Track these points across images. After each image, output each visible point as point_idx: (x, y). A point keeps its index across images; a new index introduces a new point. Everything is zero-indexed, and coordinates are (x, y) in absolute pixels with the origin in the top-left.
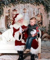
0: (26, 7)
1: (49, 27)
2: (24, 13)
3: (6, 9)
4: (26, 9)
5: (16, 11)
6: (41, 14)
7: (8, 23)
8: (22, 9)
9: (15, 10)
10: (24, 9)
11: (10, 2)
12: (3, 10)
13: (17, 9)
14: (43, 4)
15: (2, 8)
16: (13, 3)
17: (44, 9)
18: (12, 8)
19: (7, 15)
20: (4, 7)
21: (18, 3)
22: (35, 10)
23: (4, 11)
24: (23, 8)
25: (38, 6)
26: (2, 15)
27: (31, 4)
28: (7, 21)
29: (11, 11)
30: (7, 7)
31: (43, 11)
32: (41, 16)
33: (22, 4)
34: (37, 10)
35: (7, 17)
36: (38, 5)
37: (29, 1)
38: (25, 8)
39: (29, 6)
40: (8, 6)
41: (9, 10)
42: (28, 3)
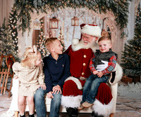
0: (79, 15)
1: (124, 58)
2: (74, 25)
3: (35, 17)
4: (79, 17)
5: (58, 21)
6: (109, 30)
7: (39, 45)
8: (70, 19)
9: (54, 19)
10: (75, 18)
11: (46, 3)
12: (29, 18)
13: (59, 18)
14: (114, 10)
15: (28, 14)
16: (51, 5)
17: (116, 20)
18: (49, 14)
19: (38, 28)
20: (32, 11)
21: (63, 5)
22: (98, 20)
23: (32, 20)
24: (73, 15)
25: (103, 13)
26: (26, 28)
27: (90, 9)
28: (36, 42)
29: (47, 21)
30: (38, 12)
31: (113, 24)
32: (109, 34)
33: (71, 8)
34: (101, 22)
35: (37, 33)
36: (104, 11)
37: (85, 2)
38: (76, 16)
39: (84, 12)
40: (40, 11)
41: (43, 19)
42: (83, 5)
